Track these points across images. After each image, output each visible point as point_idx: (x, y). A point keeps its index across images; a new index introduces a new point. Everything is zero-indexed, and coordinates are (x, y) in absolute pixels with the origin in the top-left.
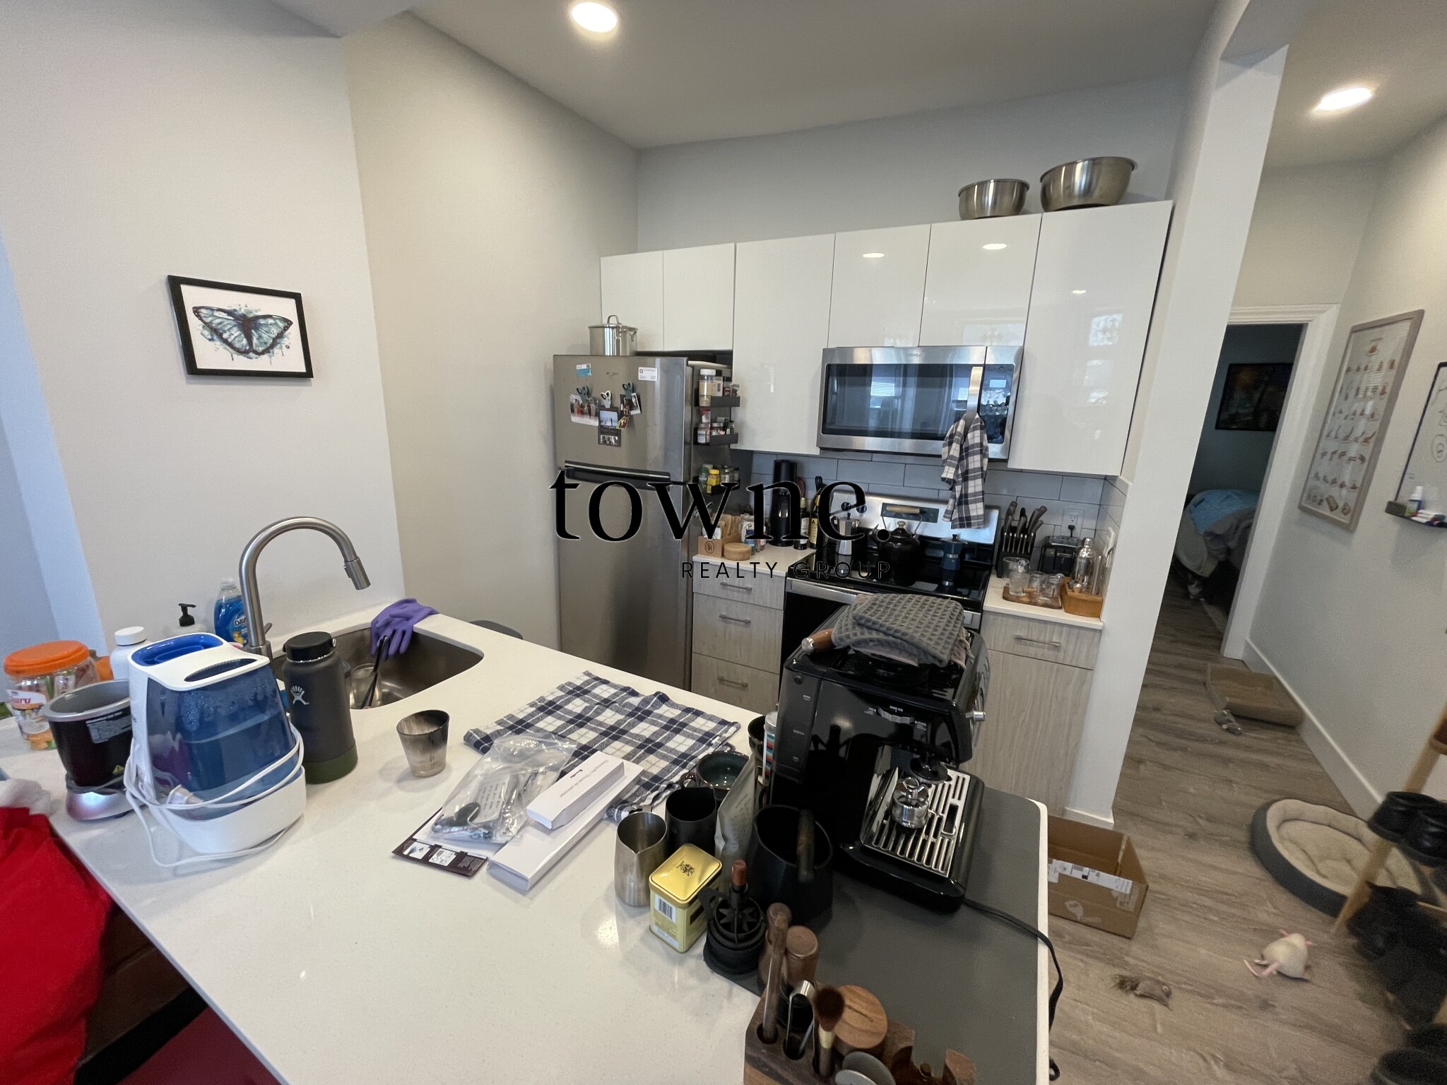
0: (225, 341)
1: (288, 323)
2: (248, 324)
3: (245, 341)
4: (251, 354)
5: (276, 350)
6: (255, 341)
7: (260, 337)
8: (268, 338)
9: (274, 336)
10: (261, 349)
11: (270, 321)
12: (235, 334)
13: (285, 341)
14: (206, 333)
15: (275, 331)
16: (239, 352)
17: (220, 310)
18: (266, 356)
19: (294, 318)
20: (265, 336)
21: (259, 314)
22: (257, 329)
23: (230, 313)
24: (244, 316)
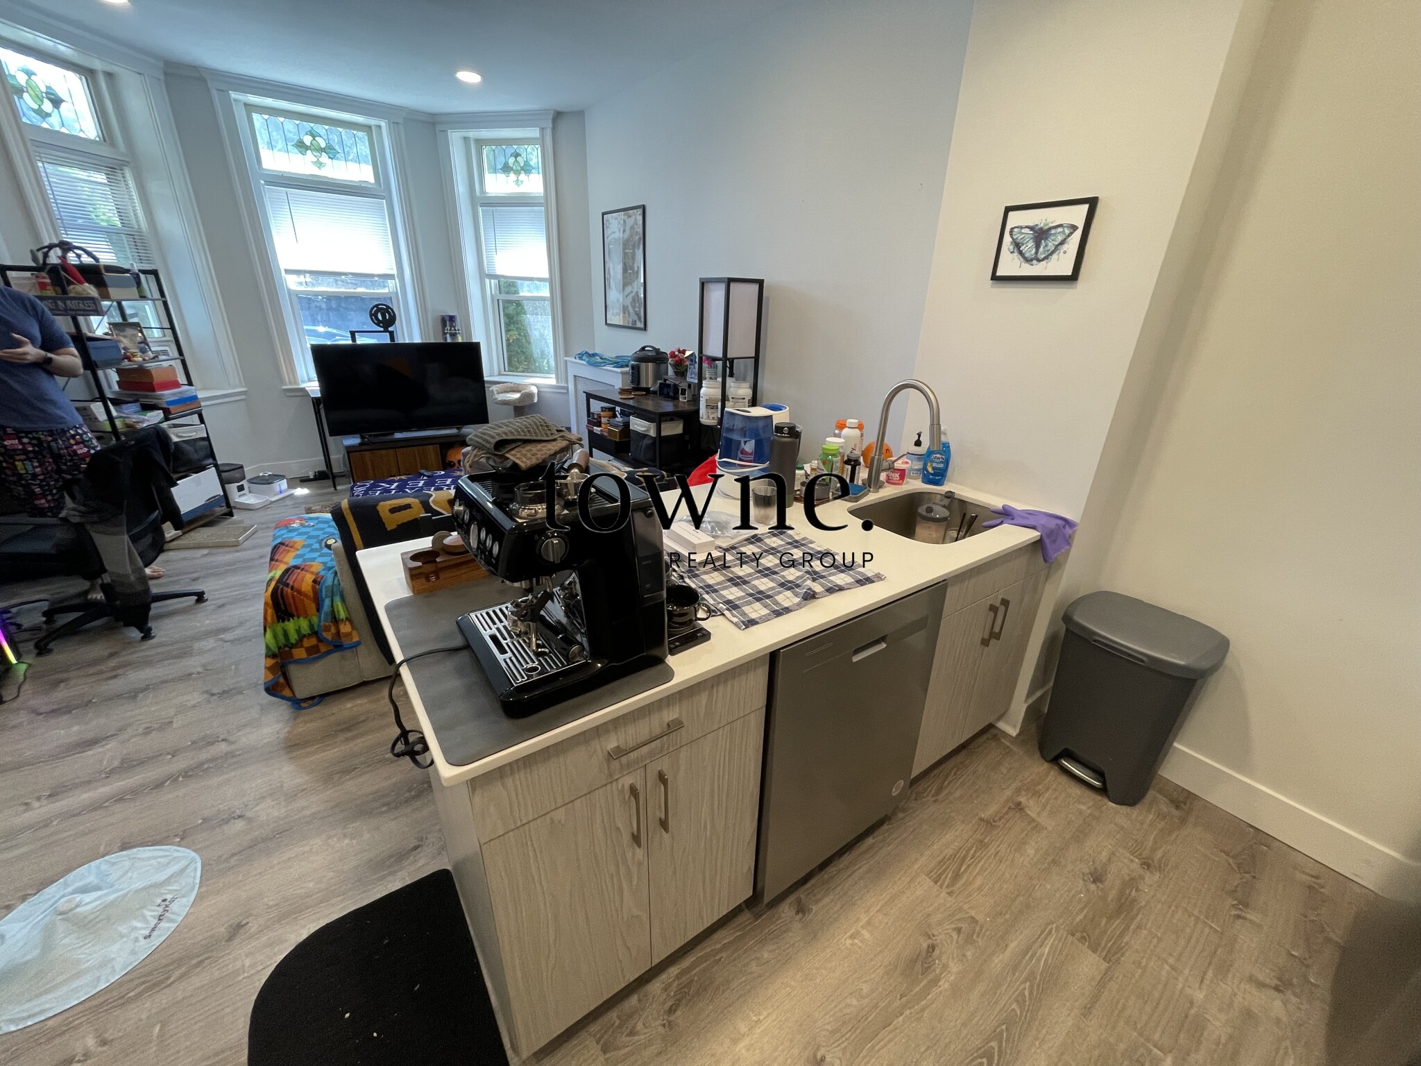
0: (1021, 253)
1: (1074, 228)
2: (1040, 234)
3: (1034, 251)
4: (1035, 262)
5: (1055, 256)
6: (1041, 249)
7: (1046, 246)
8: (1051, 246)
9: (1056, 243)
10: (1043, 256)
11: (1060, 230)
12: (1028, 248)
13: (1065, 247)
14: (1011, 247)
15: (1060, 238)
16: (1028, 260)
17: (1027, 227)
18: (1044, 262)
19: (1081, 225)
20: (1050, 244)
21: (1051, 225)
22: (1046, 239)
23: (1031, 228)
24: (1041, 229)
